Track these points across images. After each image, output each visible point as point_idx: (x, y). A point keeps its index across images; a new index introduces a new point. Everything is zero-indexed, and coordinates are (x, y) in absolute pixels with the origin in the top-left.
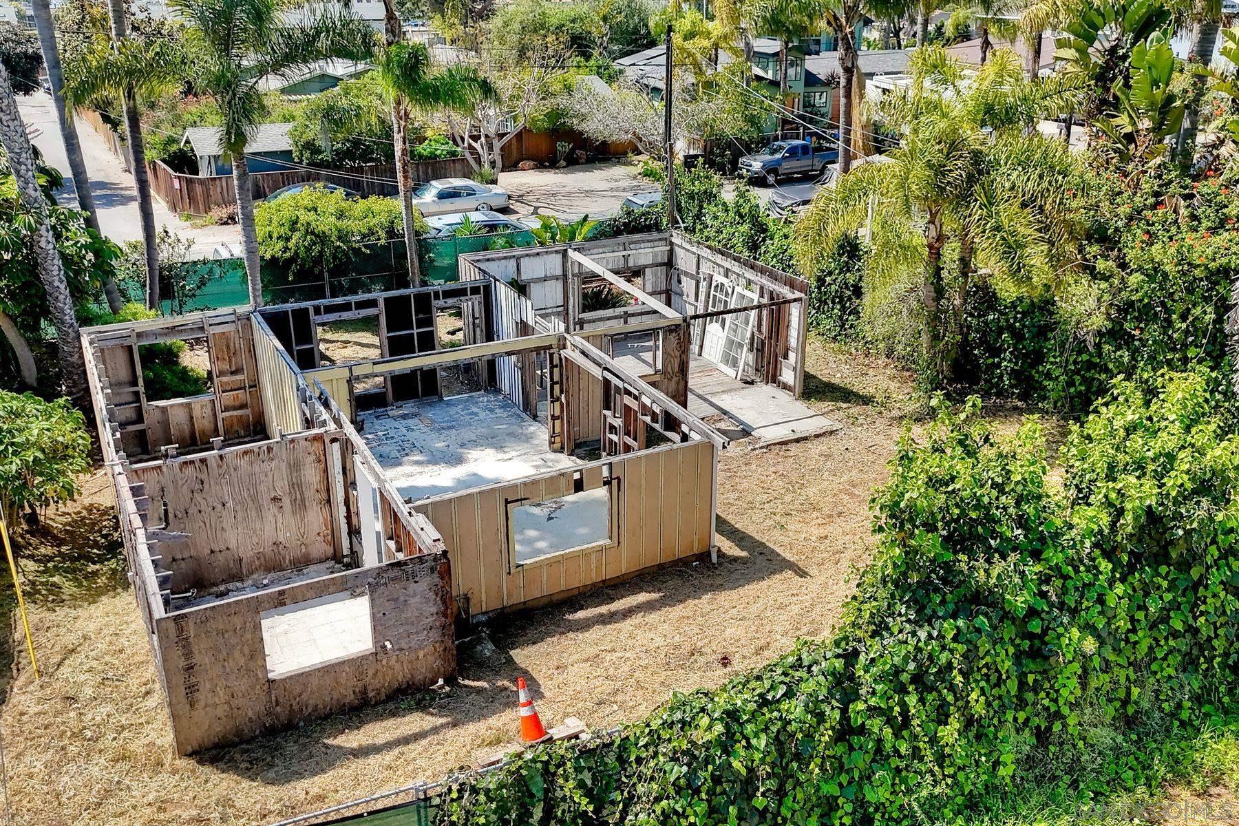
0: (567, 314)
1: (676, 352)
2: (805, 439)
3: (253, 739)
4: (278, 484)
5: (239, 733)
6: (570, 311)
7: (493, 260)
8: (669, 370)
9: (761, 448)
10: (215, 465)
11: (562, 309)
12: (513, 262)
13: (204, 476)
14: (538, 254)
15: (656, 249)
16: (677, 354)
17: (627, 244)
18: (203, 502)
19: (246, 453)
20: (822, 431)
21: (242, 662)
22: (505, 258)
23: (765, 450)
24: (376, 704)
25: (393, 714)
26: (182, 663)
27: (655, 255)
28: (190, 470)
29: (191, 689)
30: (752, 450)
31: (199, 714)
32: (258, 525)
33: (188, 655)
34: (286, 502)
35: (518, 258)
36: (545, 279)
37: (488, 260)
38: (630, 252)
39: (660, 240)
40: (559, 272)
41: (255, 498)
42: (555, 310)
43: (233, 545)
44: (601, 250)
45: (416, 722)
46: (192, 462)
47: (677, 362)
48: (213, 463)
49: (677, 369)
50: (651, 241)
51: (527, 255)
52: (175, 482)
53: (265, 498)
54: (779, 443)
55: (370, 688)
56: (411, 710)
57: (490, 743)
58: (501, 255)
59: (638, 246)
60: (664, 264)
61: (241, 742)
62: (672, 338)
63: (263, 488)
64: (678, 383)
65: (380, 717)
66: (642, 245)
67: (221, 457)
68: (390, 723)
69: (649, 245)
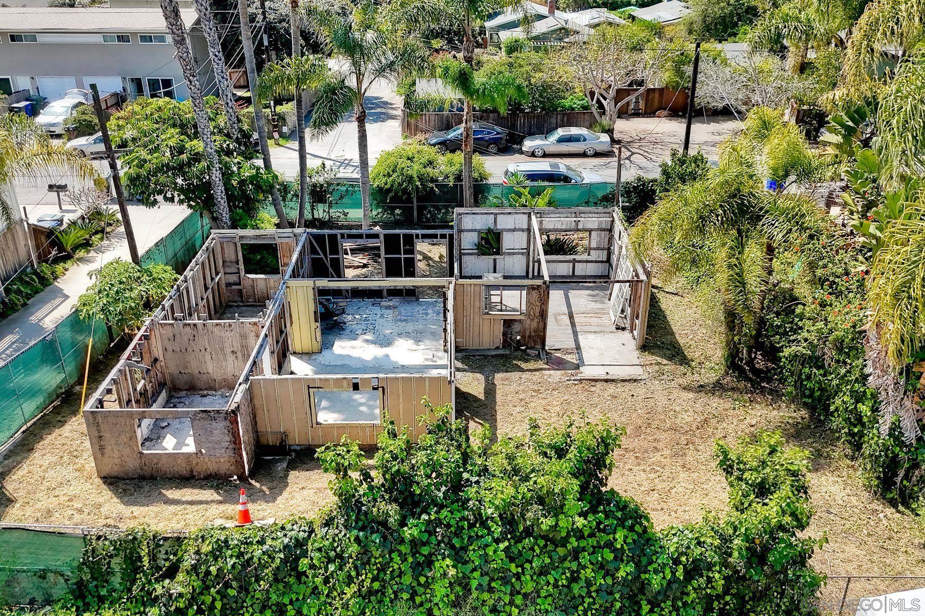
0: (529, 254)
1: (537, 303)
2: (613, 381)
3: (134, 479)
4: (235, 344)
5: (126, 474)
6: (531, 254)
7: (477, 214)
8: (532, 313)
9: (574, 380)
10: (201, 329)
11: (525, 251)
12: (492, 217)
13: (195, 333)
14: (510, 213)
15: (601, 219)
16: (539, 304)
17: (578, 213)
18: (195, 346)
19: (217, 325)
20: (630, 378)
21: (126, 440)
22: (486, 213)
23: (576, 382)
24: (198, 479)
25: (201, 487)
26: (96, 434)
27: (600, 223)
28: (188, 329)
29: (102, 448)
30: (567, 380)
31: (106, 460)
32: (224, 363)
33: (99, 431)
34: (239, 355)
35: (496, 214)
36: (514, 230)
37: (474, 214)
38: (579, 219)
39: (605, 213)
40: (525, 226)
41: (222, 349)
42: (520, 251)
43: (210, 371)
44: (557, 215)
45: (209, 494)
46: (189, 325)
47: (538, 310)
48: (200, 327)
49: (538, 314)
50: (598, 213)
51: (502, 213)
52: (180, 334)
53: (228, 350)
54: (590, 380)
55: (194, 470)
56: (212, 487)
57: (227, 517)
58: (483, 211)
59: (587, 215)
60: (608, 230)
61: (127, 479)
62: (535, 294)
63: (226, 345)
64: (538, 323)
65: (193, 487)
66: (590, 215)
67: (204, 325)
68: (196, 491)
69: (596, 215)
